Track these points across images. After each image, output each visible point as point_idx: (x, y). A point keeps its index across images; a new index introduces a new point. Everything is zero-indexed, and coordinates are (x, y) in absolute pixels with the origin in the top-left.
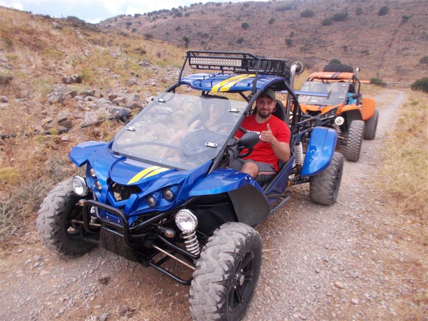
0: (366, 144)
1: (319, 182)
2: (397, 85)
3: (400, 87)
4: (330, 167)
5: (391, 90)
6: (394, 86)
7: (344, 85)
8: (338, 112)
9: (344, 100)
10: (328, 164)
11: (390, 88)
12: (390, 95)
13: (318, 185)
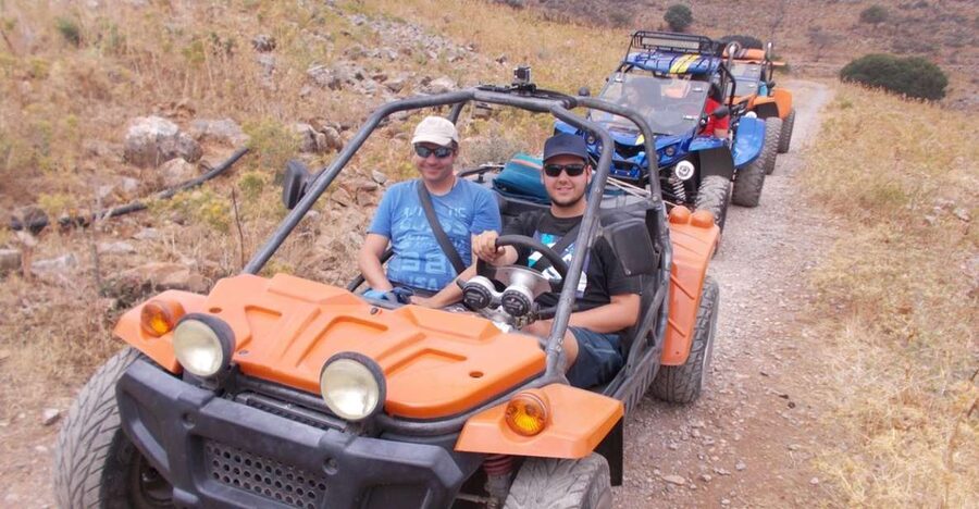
0: (780, 158)
1: (746, 178)
2: (809, 69)
3: (816, 76)
4: (757, 161)
5: (800, 82)
6: (804, 72)
7: (754, 68)
8: (749, 106)
9: (756, 89)
10: (757, 157)
11: (796, 76)
12: (801, 90)
13: (744, 181)
